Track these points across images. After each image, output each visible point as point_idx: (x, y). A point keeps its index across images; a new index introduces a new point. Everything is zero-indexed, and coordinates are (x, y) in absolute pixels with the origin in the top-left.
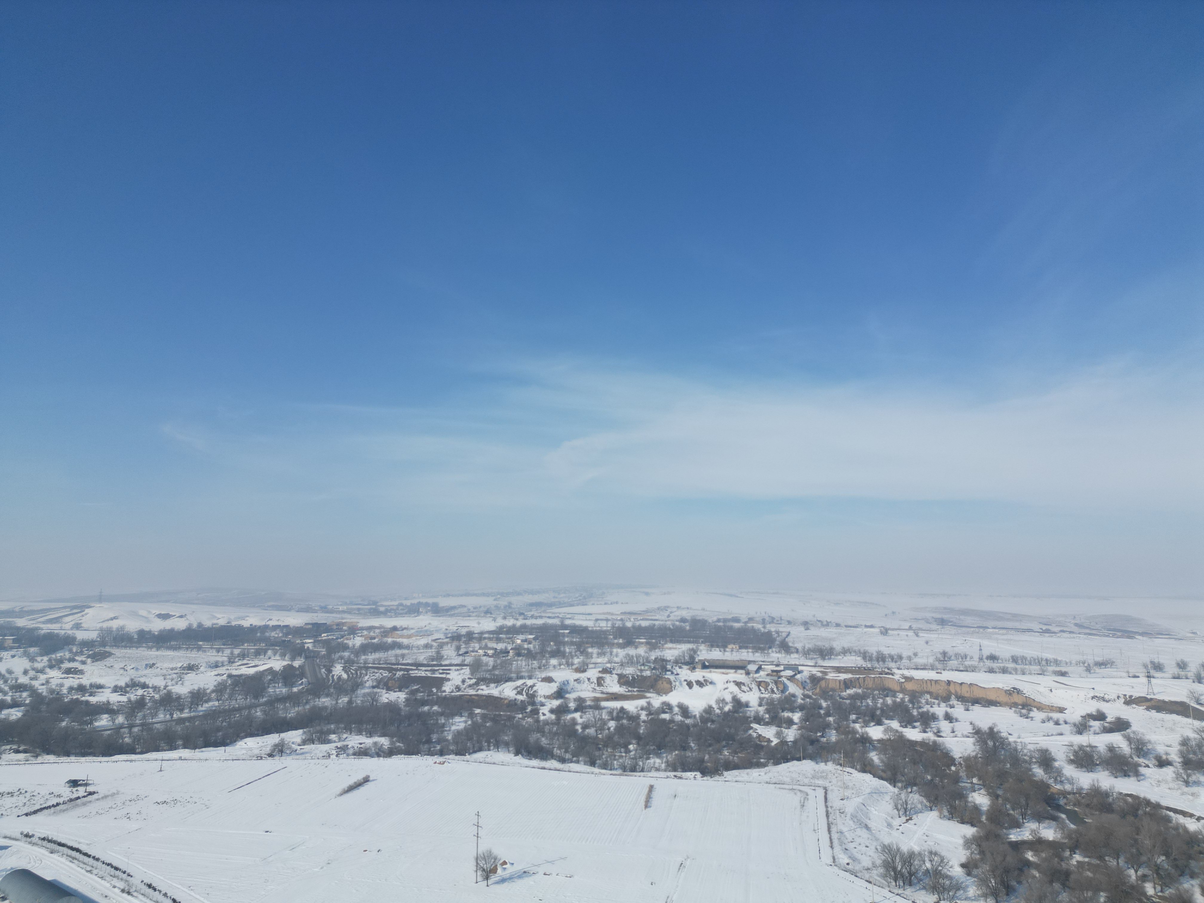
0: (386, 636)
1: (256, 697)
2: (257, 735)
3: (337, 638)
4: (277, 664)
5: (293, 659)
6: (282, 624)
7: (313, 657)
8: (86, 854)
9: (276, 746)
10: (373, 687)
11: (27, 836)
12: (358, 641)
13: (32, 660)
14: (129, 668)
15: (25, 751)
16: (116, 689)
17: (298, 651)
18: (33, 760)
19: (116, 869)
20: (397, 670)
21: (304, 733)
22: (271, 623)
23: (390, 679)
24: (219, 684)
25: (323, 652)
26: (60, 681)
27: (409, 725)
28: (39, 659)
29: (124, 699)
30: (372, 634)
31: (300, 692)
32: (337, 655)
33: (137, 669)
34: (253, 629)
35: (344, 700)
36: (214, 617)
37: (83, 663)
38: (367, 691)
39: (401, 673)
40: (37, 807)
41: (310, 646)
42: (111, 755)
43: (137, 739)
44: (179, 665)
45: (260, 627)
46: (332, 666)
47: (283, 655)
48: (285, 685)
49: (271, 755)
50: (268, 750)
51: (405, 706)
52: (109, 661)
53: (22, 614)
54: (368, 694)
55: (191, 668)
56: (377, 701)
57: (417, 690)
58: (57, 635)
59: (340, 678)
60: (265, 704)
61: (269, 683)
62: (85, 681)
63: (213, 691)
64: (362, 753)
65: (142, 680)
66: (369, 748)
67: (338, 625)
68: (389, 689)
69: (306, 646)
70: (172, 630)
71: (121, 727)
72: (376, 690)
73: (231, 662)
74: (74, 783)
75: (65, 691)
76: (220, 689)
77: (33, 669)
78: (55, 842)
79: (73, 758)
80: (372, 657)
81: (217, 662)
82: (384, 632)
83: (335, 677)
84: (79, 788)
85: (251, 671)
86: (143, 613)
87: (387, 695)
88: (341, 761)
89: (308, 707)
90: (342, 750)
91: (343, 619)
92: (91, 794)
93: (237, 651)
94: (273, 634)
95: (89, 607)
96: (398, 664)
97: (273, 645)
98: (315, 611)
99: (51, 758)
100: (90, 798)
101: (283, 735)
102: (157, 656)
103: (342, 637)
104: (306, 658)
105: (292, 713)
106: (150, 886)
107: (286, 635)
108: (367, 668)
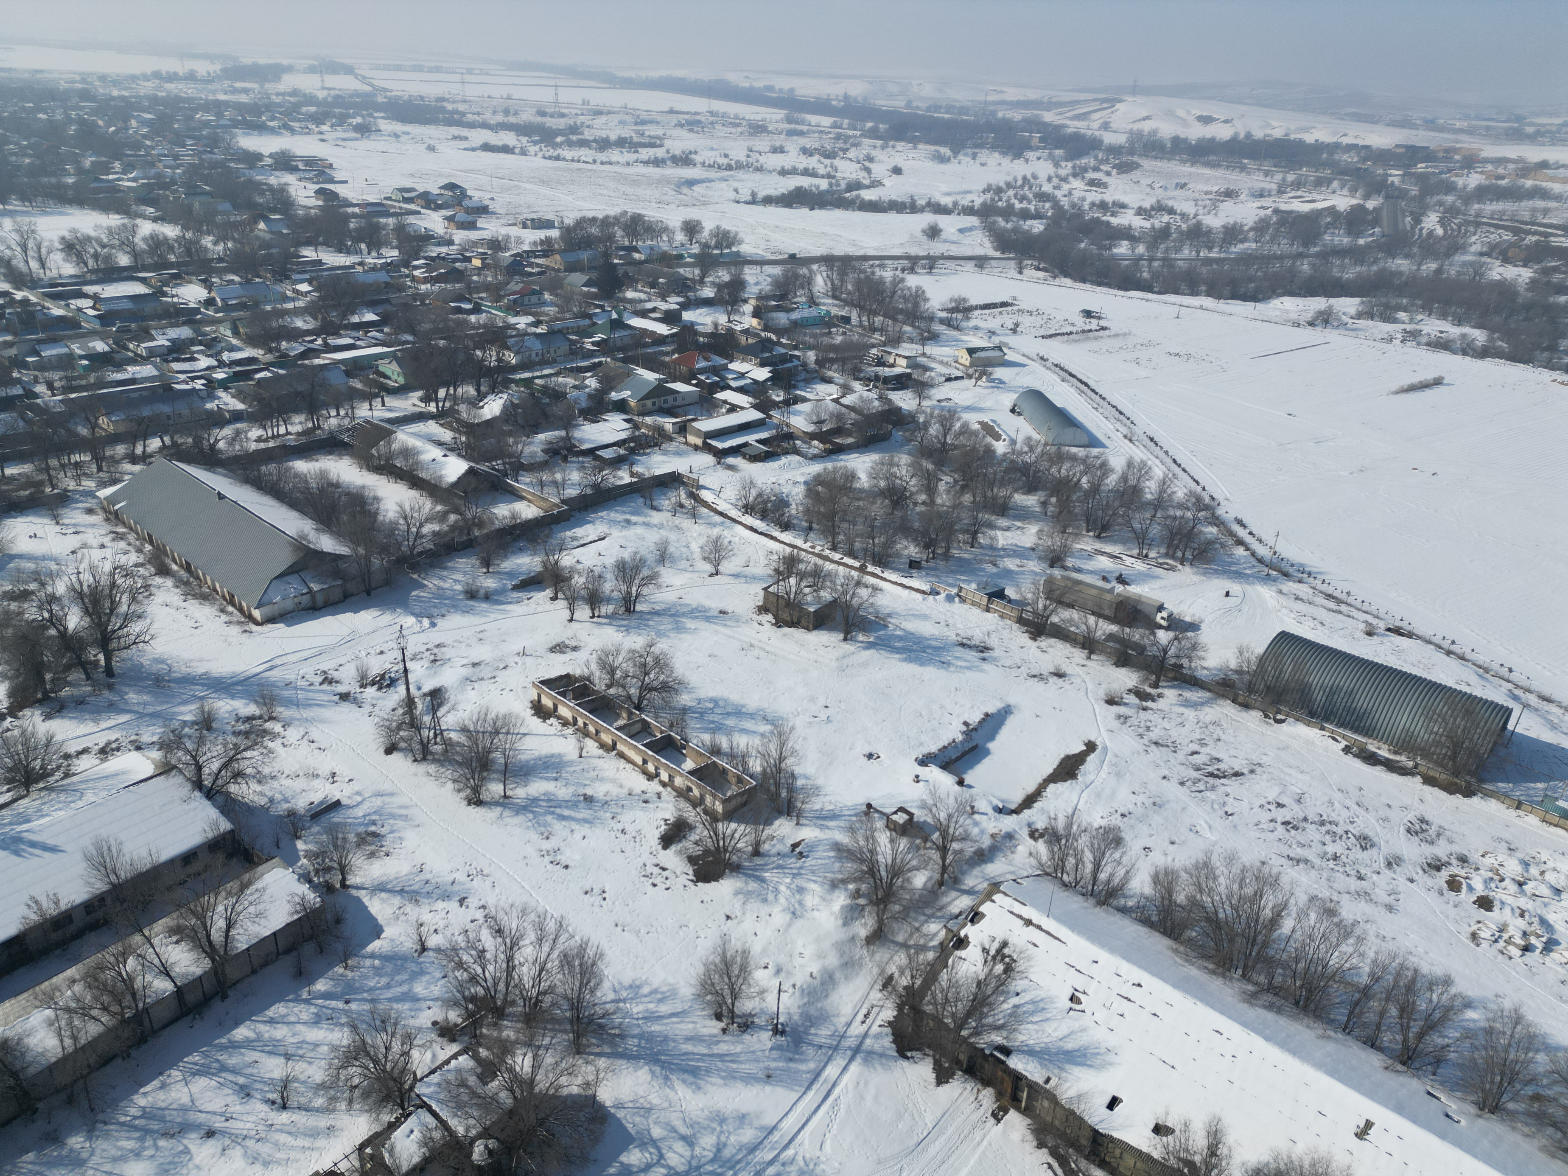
0: (1524, 176)
1: (1306, 244)
2: (1299, 295)
3: (1441, 173)
4: (1343, 201)
5: (1367, 197)
6: (1361, 143)
7: (1397, 197)
8: (1093, 391)
9: (1320, 313)
10: (1482, 254)
11: (1042, 358)
12: (1474, 180)
13: (1057, 165)
14: (1156, 186)
15: (1045, 270)
16: (1140, 211)
17: (1377, 187)
18: (1051, 281)
19: (1121, 413)
20: (1529, 232)
21: (1363, 303)
22: (1345, 141)
23: (1512, 245)
24: (1261, 220)
25: (1415, 191)
26: (1082, 194)
27: (1525, 319)
28: (1063, 164)
29: (1147, 224)
30: (1501, 171)
31: (1368, 246)
32: (1436, 198)
33: (1166, 189)
34: (1318, 147)
35: (1430, 266)
36: (1268, 125)
37: (1108, 174)
38: (1469, 258)
39: (1534, 238)
40: (1052, 332)
41: (1396, 180)
42: (1127, 290)
43: (1156, 275)
44: (1215, 189)
45: (1328, 145)
46: (1423, 214)
47: (1353, 190)
48: (1349, 233)
49: (1311, 324)
50: (1309, 316)
51: (1527, 290)
52: (1136, 175)
53: (1050, 105)
54: (1471, 264)
55: (1229, 194)
56: (1482, 275)
57: (1556, 269)
58: (1084, 136)
59: (1431, 233)
60: (1317, 255)
61: (1327, 228)
62: (1109, 196)
63: (1252, 229)
64: (1441, 345)
65: (1170, 203)
66: (1453, 341)
67: (1447, 151)
68: (1506, 260)
69: (1391, 179)
70: (1212, 140)
71: (1140, 258)
72: (1485, 259)
73: (1281, 192)
74: (1088, 314)
75: (1086, 207)
76: (1261, 227)
77: (1057, 176)
78: (1066, 371)
79: (1088, 286)
80: (1490, 207)
81: (1262, 190)
82: (1522, 169)
83: (1424, 232)
84: (1093, 321)
85: (1306, 208)
86: (1181, 113)
87: (1501, 270)
88: (1406, 349)
89: (1374, 268)
90: (1412, 336)
91: (1457, 142)
92: (1103, 328)
93: (1290, 178)
94: (1345, 157)
95: (1121, 101)
96: (1533, 224)
97: (1342, 173)
98: (1414, 127)
99: (1068, 282)
100: (1101, 333)
101: (1333, 301)
102: (1190, 174)
103: (1450, 171)
104: (1387, 197)
105: (1351, 273)
106: (1152, 439)
107: (1364, 160)
108: (1478, 224)
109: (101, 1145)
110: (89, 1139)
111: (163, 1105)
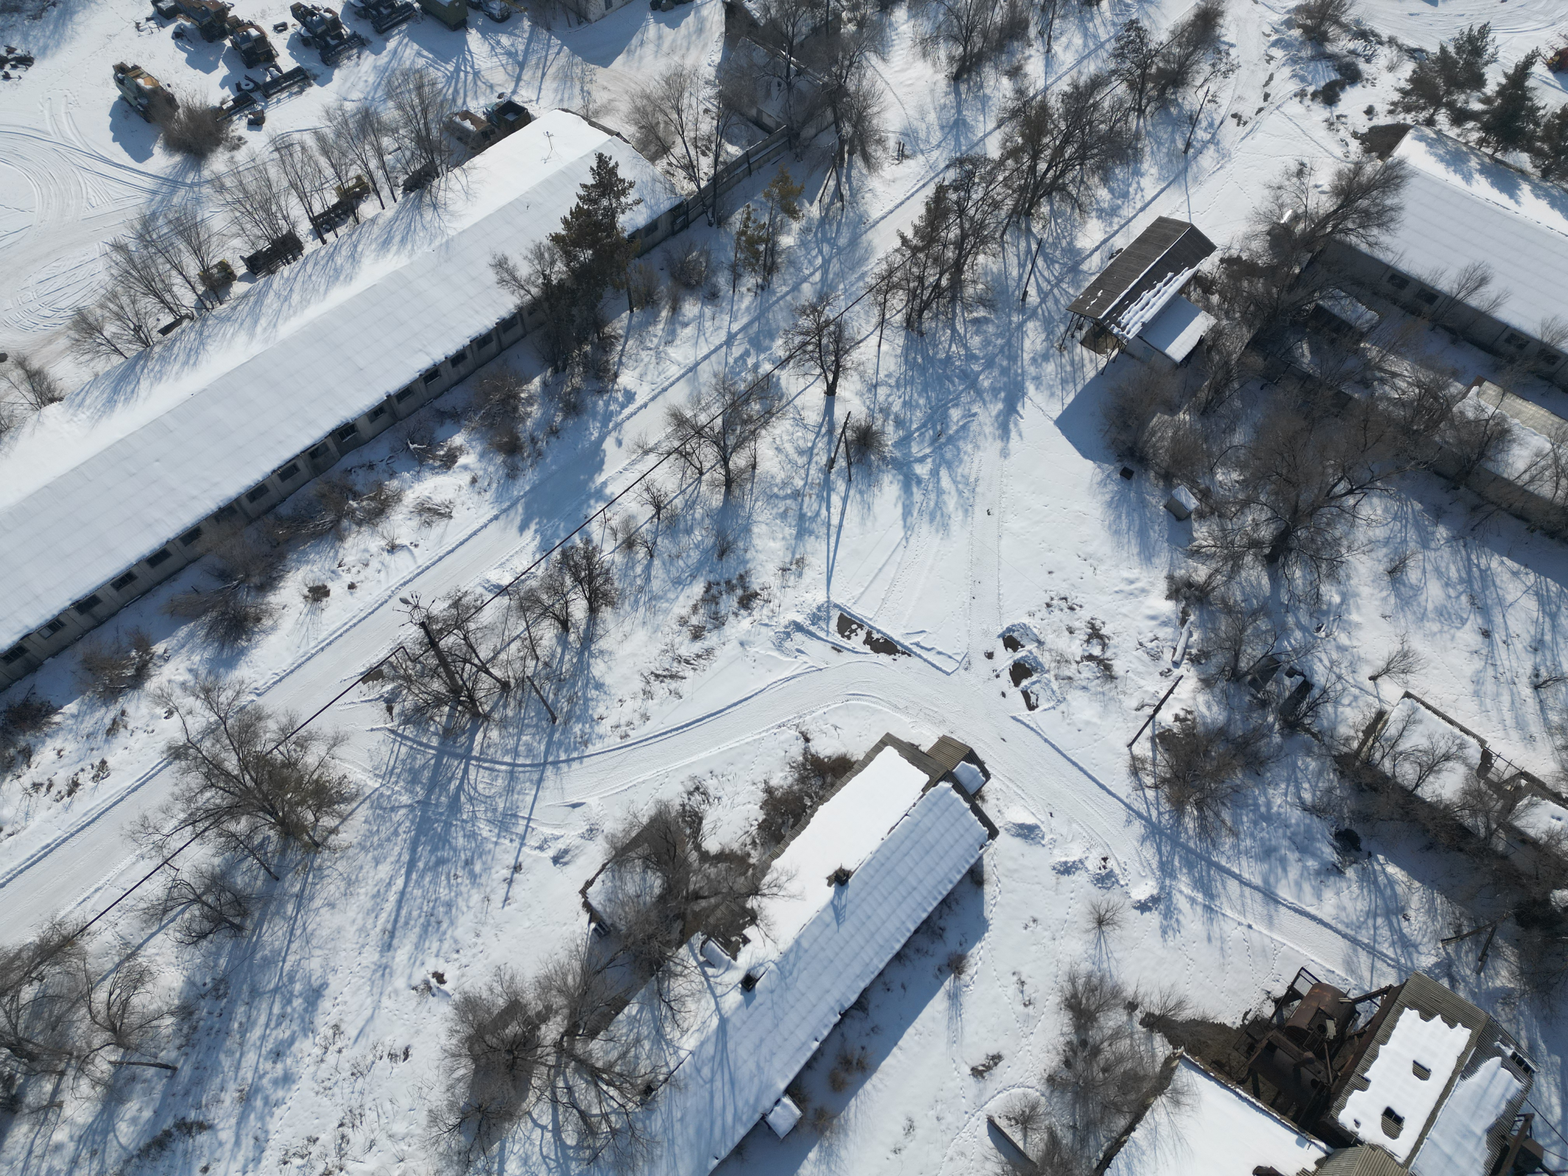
109: (1446, 552)
110: (1448, 541)
111: (1498, 582)
